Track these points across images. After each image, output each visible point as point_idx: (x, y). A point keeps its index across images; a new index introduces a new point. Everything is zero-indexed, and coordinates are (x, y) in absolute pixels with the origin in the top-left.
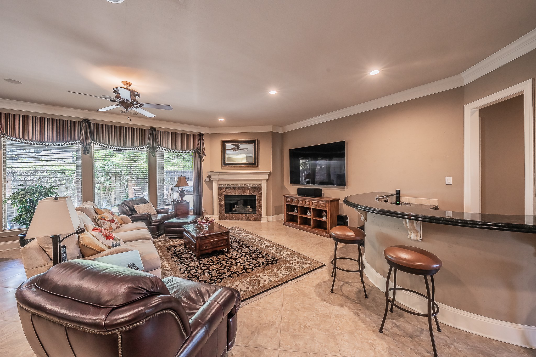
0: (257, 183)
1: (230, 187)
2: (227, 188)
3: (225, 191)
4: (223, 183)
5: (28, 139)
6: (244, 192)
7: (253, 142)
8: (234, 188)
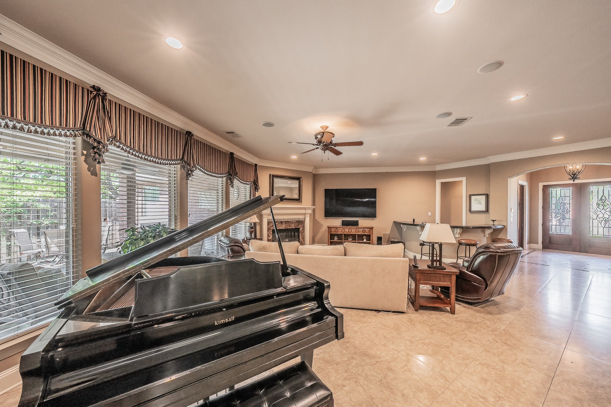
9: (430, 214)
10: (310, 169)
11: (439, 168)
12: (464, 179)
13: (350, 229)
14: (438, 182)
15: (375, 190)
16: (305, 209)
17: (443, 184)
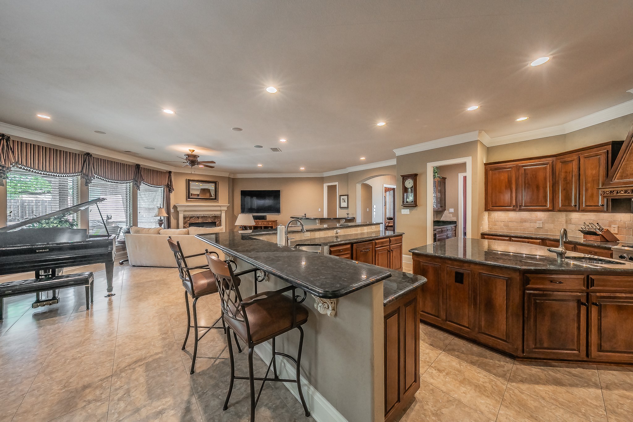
0: (217, 213)
1: (194, 217)
2: (191, 217)
3: (190, 220)
4: (187, 214)
5: (39, 169)
6: (206, 220)
7: (215, 183)
8: (198, 217)
9: (320, 210)
10: (227, 175)
11: (326, 174)
12: (337, 183)
13: (257, 222)
14: (325, 186)
15: (279, 191)
16: (220, 206)
17: (329, 187)
